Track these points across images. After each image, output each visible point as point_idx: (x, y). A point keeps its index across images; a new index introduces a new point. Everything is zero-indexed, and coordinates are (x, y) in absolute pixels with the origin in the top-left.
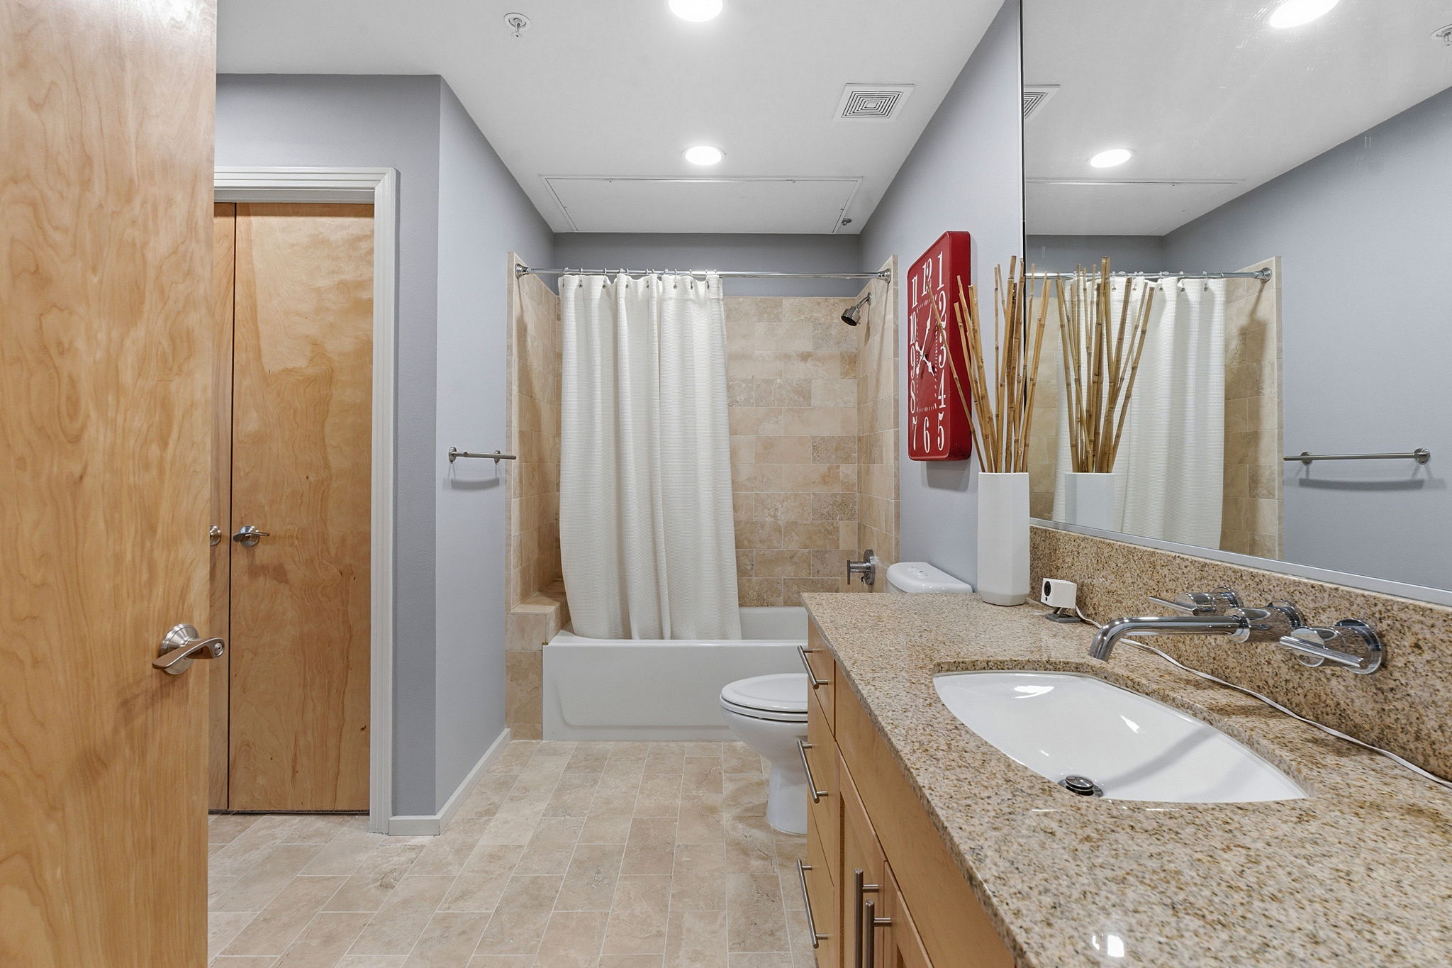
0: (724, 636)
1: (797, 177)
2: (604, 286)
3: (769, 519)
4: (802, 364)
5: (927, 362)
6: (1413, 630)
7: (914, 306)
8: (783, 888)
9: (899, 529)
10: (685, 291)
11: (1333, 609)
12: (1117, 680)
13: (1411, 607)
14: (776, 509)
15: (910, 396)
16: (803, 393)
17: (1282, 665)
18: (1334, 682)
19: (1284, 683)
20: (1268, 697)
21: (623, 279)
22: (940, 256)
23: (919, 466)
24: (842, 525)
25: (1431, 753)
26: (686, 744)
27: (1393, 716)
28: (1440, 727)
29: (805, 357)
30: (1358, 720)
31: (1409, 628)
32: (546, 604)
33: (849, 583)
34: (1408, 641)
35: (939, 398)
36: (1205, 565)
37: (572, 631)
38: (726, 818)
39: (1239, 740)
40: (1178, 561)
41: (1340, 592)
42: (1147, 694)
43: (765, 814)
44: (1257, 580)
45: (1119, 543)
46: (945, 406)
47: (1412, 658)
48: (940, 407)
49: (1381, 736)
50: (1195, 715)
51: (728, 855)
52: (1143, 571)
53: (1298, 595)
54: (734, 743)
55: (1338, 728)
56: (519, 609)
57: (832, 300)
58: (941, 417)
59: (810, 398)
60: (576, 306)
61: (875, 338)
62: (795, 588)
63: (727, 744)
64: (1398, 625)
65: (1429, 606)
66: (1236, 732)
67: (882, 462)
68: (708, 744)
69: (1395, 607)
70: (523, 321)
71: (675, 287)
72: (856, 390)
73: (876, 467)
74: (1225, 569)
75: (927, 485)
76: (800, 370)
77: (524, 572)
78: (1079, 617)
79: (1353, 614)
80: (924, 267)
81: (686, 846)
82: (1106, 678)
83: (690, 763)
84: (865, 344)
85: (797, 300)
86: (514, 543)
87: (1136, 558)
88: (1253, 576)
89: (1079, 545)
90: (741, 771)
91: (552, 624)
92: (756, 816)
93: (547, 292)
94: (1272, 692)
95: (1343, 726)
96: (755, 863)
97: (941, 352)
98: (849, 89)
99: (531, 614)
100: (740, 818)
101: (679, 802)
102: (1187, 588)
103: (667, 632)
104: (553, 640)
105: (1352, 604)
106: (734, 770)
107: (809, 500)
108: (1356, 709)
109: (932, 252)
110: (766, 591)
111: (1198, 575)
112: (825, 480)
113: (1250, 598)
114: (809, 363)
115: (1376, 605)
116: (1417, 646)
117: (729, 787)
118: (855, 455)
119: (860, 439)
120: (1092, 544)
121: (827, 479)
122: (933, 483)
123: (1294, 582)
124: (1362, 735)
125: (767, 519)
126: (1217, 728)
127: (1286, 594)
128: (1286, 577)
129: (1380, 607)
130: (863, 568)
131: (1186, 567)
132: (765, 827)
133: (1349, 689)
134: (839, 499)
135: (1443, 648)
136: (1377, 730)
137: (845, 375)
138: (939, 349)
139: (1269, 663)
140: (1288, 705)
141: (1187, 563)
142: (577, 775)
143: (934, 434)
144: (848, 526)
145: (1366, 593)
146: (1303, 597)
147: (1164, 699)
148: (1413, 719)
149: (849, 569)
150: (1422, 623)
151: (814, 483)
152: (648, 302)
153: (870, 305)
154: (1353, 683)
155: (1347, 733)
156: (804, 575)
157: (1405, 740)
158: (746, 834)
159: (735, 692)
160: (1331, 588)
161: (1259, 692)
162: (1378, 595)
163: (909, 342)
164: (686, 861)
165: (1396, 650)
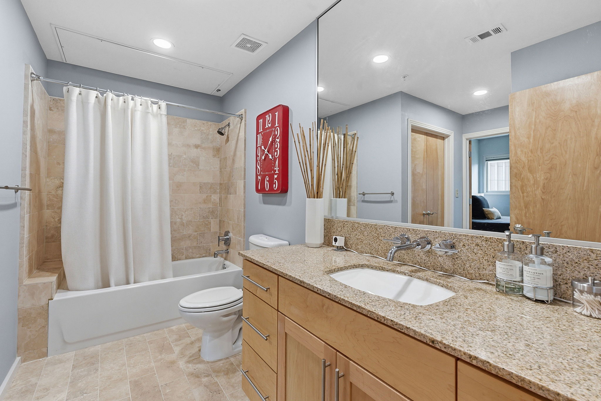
0: (163, 278)
1: (204, 66)
2: (96, 97)
3: (178, 220)
4: (195, 150)
5: (269, 154)
6: (463, 241)
7: (260, 131)
8: (222, 386)
9: (245, 221)
10: (147, 107)
11: (440, 238)
12: (376, 268)
13: (462, 235)
14: (182, 215)
15: (257, 167)
16: (195, 162)
17: (423, 255)
18: (440, 258)
19: (424, 261)
20: (418, 266)
21: (110, 95)
22: (277, 114)
23: (259, 196)
24: (212, 221)
25: (467, 273)
26: (145, 335)
27: (457, 265)
28: (470, 266)
29: (197, 147)
30: (447, 268)
31: (462, 241)
32: (48, 276)
33: (219, 246)
34: (461, 245)
35: (275, 169)
36: (396, 227)
37: (68, 289)
38: (181, 364)
39: (422, 280)
40: (386, 227)
41: (442, 232)
42: (387, 271)
43: (200, 356)
44: (415, 231)
45: (362, 222)
46: (278, 172)
47: (462, 249)
48: (275, 173)
49: (454, 271)
50: (405, 275)
51: (190, 381)
52: (372, 231)
53: (429, 234)
54: (172, 328)
55: (441, 271)
56: (27, 282)
57: (210, 123)
58: (276, 176)
59: (199, 165)
60: (77, 105)
61: (232, 142)
62: (191, 250)
63: (167, 329)
64: (459, 240)
65: (467, 234)
66: (421, 278)
67: (236, 193)
68: (157, 331)
69: (458, 235)
70: (33, 107)
71: (141, 105)
72: (219, 163)
73: (231, 197)
74: (404, 229)
75: (263, 203)
76: (194, 152)
77: (30, 259)
78: (344, 249)
79: (446, 238)
80: (267, 116)
81: (166, 384)
82: (372, 268)
83: (151, 343)
84: (226, 144)
85: (194, 121)
86: (26, 241)
87: (369, 227)
88: (413, 230)
89: (344, 224)
90: (180, 340)
91: (55, 287)
92: (196, 358)
93: (45, 93)
94: (420, 264)
95: (442, 270)
96: (205, 380)
97: (277, 151)
98: (243, 36)
99: (40, 283)
100: (188, 362)
101: (153, 364)
102: (389, 235)
103: (132, 279)
104: (55, 296)
105: (445, 235)
106: (176, 340)
107: (198, 210)
108: (446, 265)
109: (272, 111)
110: (177, 254)
111: (394, 231)
112: (205, 202)
113: (412, 237)
114: (199, 150)
115: (452, 235)
116: (464, 245)
117: (177, 350)
118: (218, 191)
119: (221, 184)
120: (350, 223)
121: (206, 201)
122: (265, 203)
123: (427, 231)
124: (448, 272)
125: (177, 220)
126: (414, 277)
127: (425, 235)
128: (424, 229)
129: (454, 235)
130: (224, 239)
131: (389, 228)
132: (202, 362)
133: (444, 260)
134: (211, 210)
135: (471, 245)
136: (452, 270)
137: (214, 156)
138: (275, 150)
139: (419, 255)
140: (425, 267)
141: (390, 227)
142: (82, 370)
143: (271, 183)
144: (215, 221)
145: (450, 232)
146: (430, 235)
147: (394, 271)
148: (463, 265)
149: (219, 239)
150: (465, 239)
151: (200, 203)
152: (125, 111)
153: (229, 128)
154: (445, 258)
155: (444, 272)
156: (195, 244)
157: (460, 271)
158: (194, 368)
159: (187, 302)
160: (439, 232)
161: (415, 265)
162: (453, 233)
163: (257, 145)
164: (170, 391)
165: (458, 247)
